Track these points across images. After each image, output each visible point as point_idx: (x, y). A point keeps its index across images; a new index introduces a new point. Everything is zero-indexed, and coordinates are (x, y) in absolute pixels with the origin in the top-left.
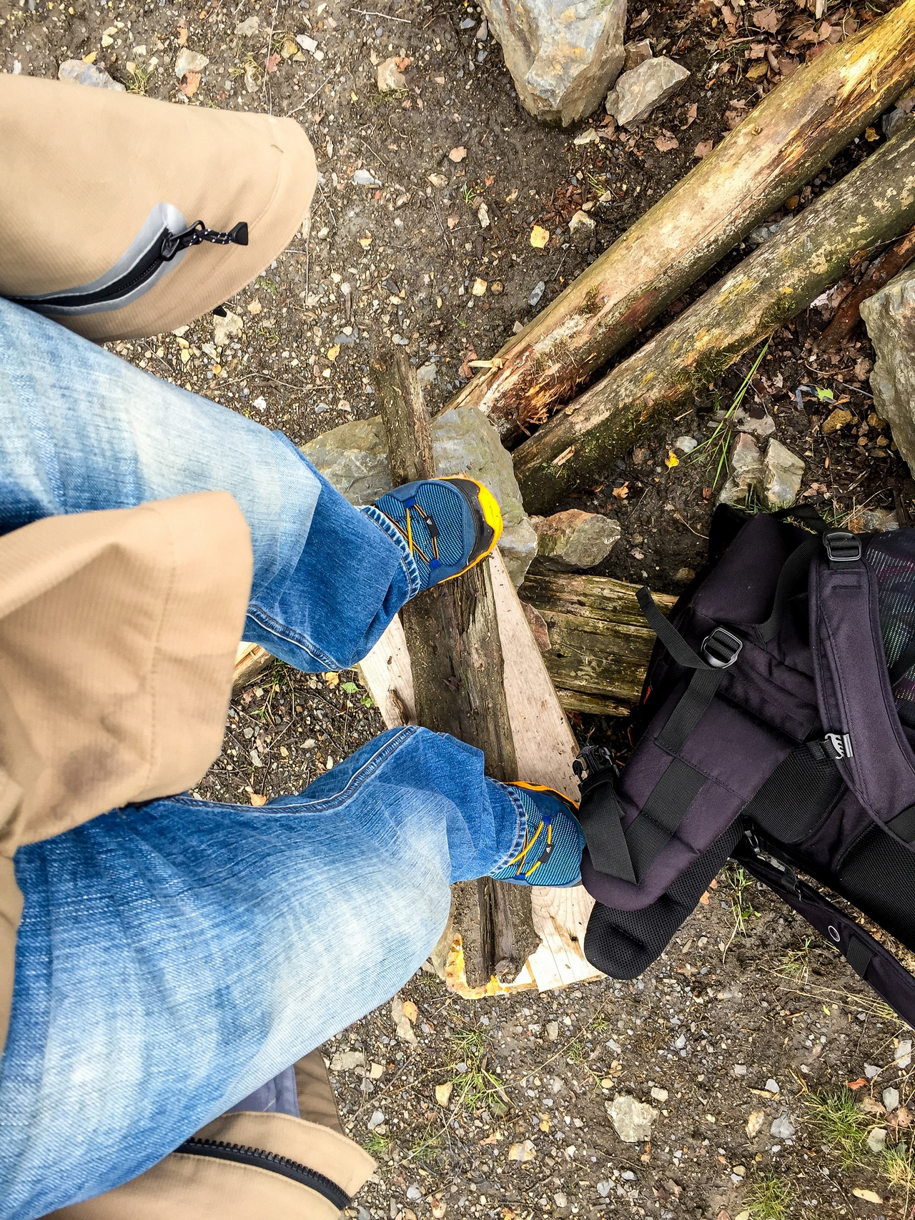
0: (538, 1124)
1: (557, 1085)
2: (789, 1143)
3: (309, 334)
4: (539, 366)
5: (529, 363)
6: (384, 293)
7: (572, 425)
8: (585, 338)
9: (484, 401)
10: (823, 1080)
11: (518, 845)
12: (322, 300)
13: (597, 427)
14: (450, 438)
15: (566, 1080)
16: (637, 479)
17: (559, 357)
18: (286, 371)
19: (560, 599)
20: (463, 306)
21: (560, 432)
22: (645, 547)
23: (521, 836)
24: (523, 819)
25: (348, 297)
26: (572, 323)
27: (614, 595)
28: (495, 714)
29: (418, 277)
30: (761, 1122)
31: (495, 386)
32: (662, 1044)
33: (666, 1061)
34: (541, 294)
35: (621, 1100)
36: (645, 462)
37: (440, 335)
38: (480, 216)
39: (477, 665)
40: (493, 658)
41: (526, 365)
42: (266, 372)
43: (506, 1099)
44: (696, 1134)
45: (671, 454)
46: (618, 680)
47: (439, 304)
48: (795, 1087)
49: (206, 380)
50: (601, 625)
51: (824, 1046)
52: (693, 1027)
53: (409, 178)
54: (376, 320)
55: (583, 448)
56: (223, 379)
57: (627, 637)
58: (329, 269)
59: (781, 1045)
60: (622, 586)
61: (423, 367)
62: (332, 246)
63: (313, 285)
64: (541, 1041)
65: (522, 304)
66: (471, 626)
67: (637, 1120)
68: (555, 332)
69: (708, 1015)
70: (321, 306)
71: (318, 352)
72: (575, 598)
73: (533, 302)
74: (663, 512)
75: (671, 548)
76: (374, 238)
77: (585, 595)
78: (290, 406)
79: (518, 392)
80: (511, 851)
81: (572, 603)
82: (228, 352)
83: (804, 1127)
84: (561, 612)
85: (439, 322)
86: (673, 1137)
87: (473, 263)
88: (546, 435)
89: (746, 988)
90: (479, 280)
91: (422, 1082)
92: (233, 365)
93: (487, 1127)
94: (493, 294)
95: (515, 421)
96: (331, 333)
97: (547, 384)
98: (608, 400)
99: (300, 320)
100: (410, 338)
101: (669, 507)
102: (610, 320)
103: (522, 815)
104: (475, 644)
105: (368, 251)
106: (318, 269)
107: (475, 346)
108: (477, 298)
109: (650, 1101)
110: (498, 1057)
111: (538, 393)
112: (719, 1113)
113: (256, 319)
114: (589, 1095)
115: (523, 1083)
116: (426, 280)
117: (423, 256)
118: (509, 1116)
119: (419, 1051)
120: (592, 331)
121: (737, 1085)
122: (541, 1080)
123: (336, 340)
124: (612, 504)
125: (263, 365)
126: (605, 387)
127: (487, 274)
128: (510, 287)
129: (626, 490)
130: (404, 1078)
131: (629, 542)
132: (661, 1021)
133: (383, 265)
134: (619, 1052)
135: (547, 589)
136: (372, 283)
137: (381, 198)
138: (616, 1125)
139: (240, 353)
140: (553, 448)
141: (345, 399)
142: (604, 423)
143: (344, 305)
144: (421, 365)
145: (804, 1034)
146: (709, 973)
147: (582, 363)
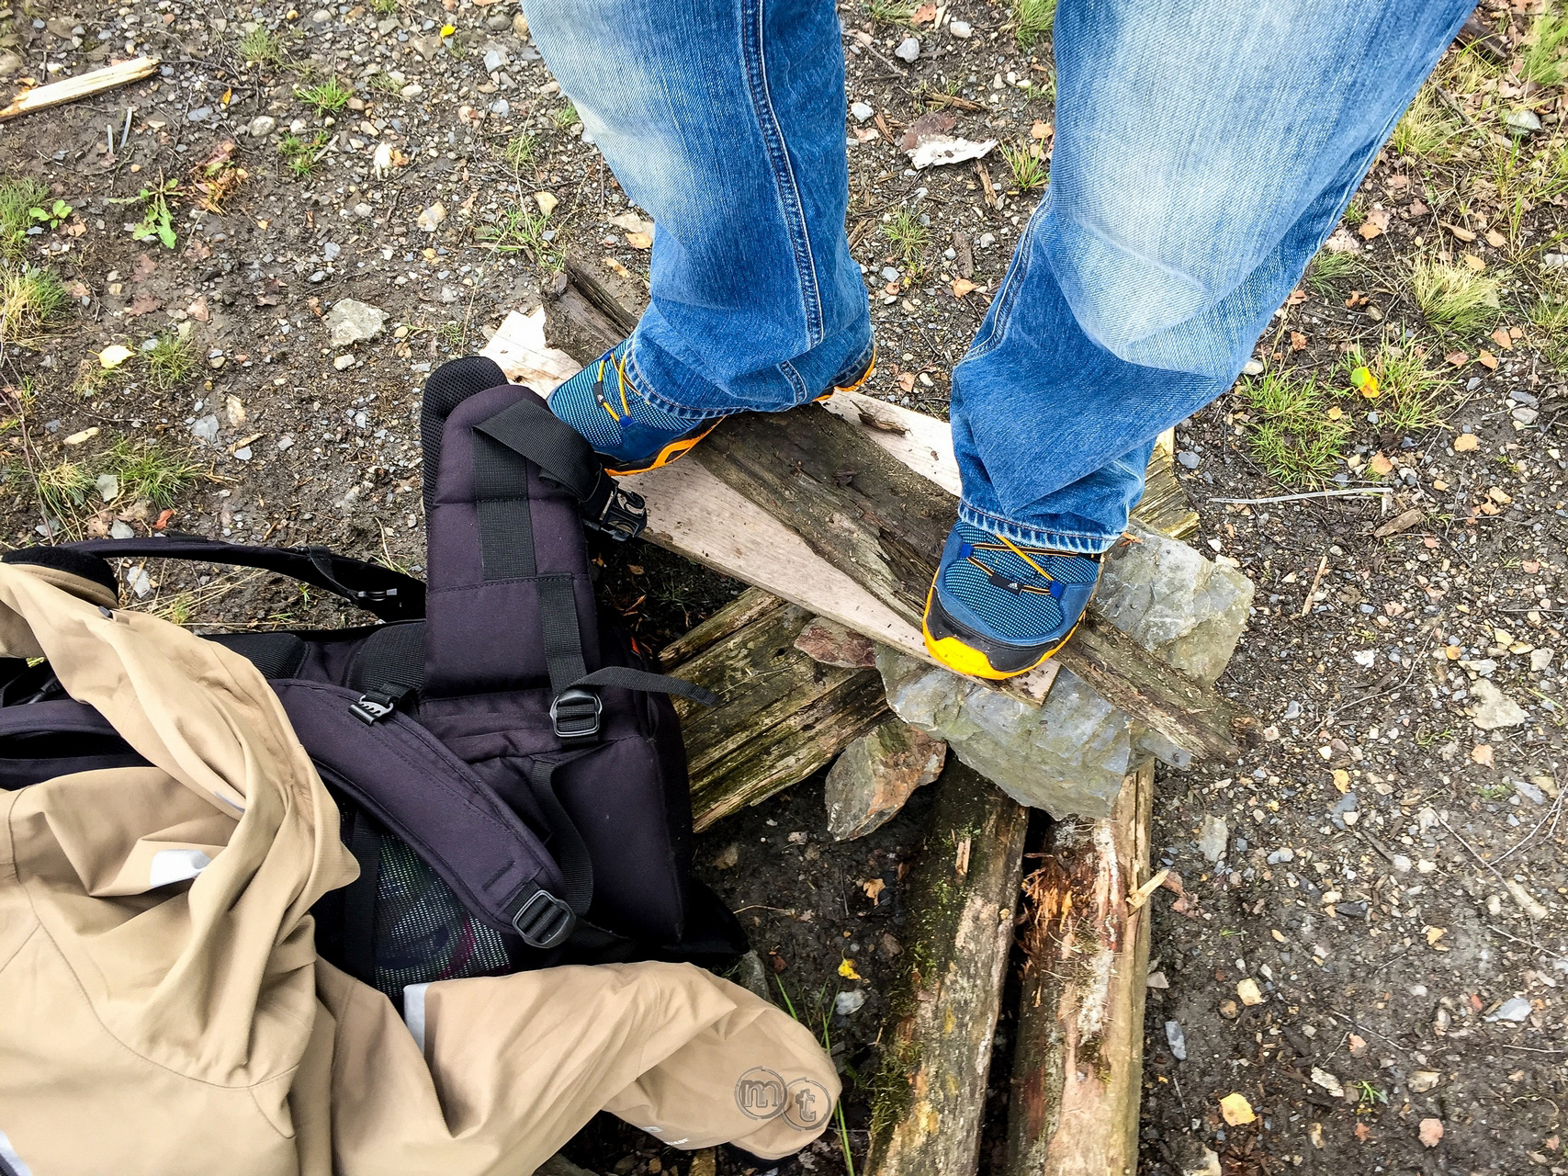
0: (437, 249)
1: (448, 294)
2: (191, 420)
3: (1391, 777)
4: (1085, 935)
5: (1099, 930)
6: (1355, 893)
7: (988, 900)
8: (1064, 1012)
9: (1111, 845)
10: (199, 497)
11: (632, 368)
12: (1416, 827)
13: (957, 920)
14: (1095, 736)
15: (443, 305)
16: (867, 919)
17: (1073, 965)
18: (1374, 717)
19: (834, 712)
20: (1248, 954)
21: (994, 882)
22: (796, 852)
23: (636, 377)
24: (648, 395)
25: (1389, 855)
26: (1095, 1015)
27: (780, 765)
28: (775, 492)
29: (1333, 946)
30: (230, 416)
31: (1115, 872)
32: (378, 403)
33: (361, 393)
34: (1171, 1043)
35: (375, 328)
36: (878, 946)
37: (1239, 898)
38: (1330, 1077)
39: (837, 516)
40: (829, 542)
41: (1103, 923)
42: (1396, 696)
43: (484, 245)
44: (283, 358)
45: (857, 977)
46: (700, 679)
47: (1277, 934)
48: (221, 470)
49: (1454, 632)
50: (767, 721)
51: (221, 527)
52: (360, 442)
53: (1460, 1054)
54: (1330, 857)
55: (952, 884)
56: (1434, 649)
57: (729, 732)
58: (1444, 868)
59: (263, 495)
60: (780, 781)
61: (1224, 847)
62: (1469, 898)
63: (1443, 836)
64: (494, 316)
65: (1182, 1014)
66: (879, 548)
67: (347, 324)
68: (1104, 989)
69: (353, 463)
70: (1409, 820)
71: (1358, 766)
72: (819, 727)
73: (1171, 1027)
74: (810, 905)
75: (767, 873)
76: (1429, 949)
77: (811, 739)
78: (1330, 684)
79: (1082, 885)
80: (634, 356)
81: (817, 720)
82: (1460, 681)
83: (186, 444)
84: (821, 699)
85: (1256, 911)
86: (302, 338)
87: (1285, 1015)
88: (1007, 867)
89: (336, 515)
90: (1258, 1000)
91: (575, 195)
92: (1439, 672)
93: (482, 209)
94: (1227, 997)
95: (1056, 853)
96: (1367, 799)
97: (1058, 924)
98: (972, 959)
99: (1418, 785)
100: (1271, 867)
101: (807, 915)
102: (1054, 1056)
103: (653, 398)
104: (859, 535)
105: (1421, 926)
106: (1458, 859)
107: (1189, 920)
108: (1240, 977)
109: (348, 348)
110: (523, 271)
111: (1060, 905)
112: (275, 392)
113: (1468, 743)
114: (411, 310)
115: (479, 271)
116: (1320, 951)
117: (1353, 976)
118: (469, 234)
119: (601, 217)
120: (1063, 1026)
121: (277, 429)
122: (466, 286)
123: (1352, 797)
124: (872, 869)
125: (1407, 700)
126: (990, 975)
127: (1256, 1017)
128: (1214, 1022)
129: (870, 894)
130: (595, 185)
131: (818, 842)
132: (395, 423)
133: (1387, 926)
134: (413, 367)
135: (857, 711)
136: (1379, 896)
137: (1469, 1003)
138: (363, 305)
139: (1446, 691)
140: (985, 856)
141: (1277, 741)
142: (953, 931)
143: (1385, 843)
144: (1228, 847)
145: (250, 521)
146: (383, 501)
147: (1041, 982)
